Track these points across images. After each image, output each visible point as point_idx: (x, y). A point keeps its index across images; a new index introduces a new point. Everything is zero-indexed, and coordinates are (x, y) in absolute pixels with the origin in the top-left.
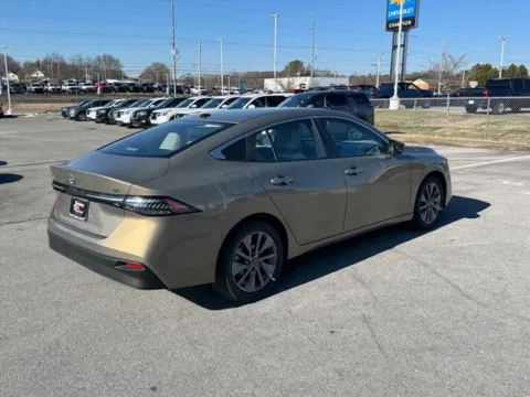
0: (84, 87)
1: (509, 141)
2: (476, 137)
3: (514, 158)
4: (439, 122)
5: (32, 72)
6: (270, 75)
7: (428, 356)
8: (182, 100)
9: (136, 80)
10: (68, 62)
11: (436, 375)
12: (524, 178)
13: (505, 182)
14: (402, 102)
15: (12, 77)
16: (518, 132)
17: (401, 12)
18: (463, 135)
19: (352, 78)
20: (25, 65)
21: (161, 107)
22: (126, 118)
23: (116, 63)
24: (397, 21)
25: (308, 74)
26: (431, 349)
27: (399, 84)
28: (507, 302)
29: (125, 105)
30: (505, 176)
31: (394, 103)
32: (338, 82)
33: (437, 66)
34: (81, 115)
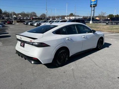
0: (28, 18)
1: (114, 31)
2: (107, 29)
3: (114, 34)
4: (100, 26)
5: (19, 15)
6: (65, 16)
7: (84, 79)
8: (47, 21)
9: (39, 17)
10: (26, 13)
11: (85, 84)
12: (116, 39)
13: (111, 39)
14: (92, 22)
15: (15, 16)
16: (116, 29)
17: (93, 3)
18: (105, 29)
19: (83, 17)
20: (18, 14)
21: (42, 23)
22: (35, 25)
23: (35, 13)
24: (92, 5)
25: (74, 16)
26: (85, 77)
27: (92, 18)
28: (106, 67)
29: (36, 22)
30: (112, 38)
31: (91, 22)
32: (80, 18)
33: (100, 14)
34: (27, 24)
